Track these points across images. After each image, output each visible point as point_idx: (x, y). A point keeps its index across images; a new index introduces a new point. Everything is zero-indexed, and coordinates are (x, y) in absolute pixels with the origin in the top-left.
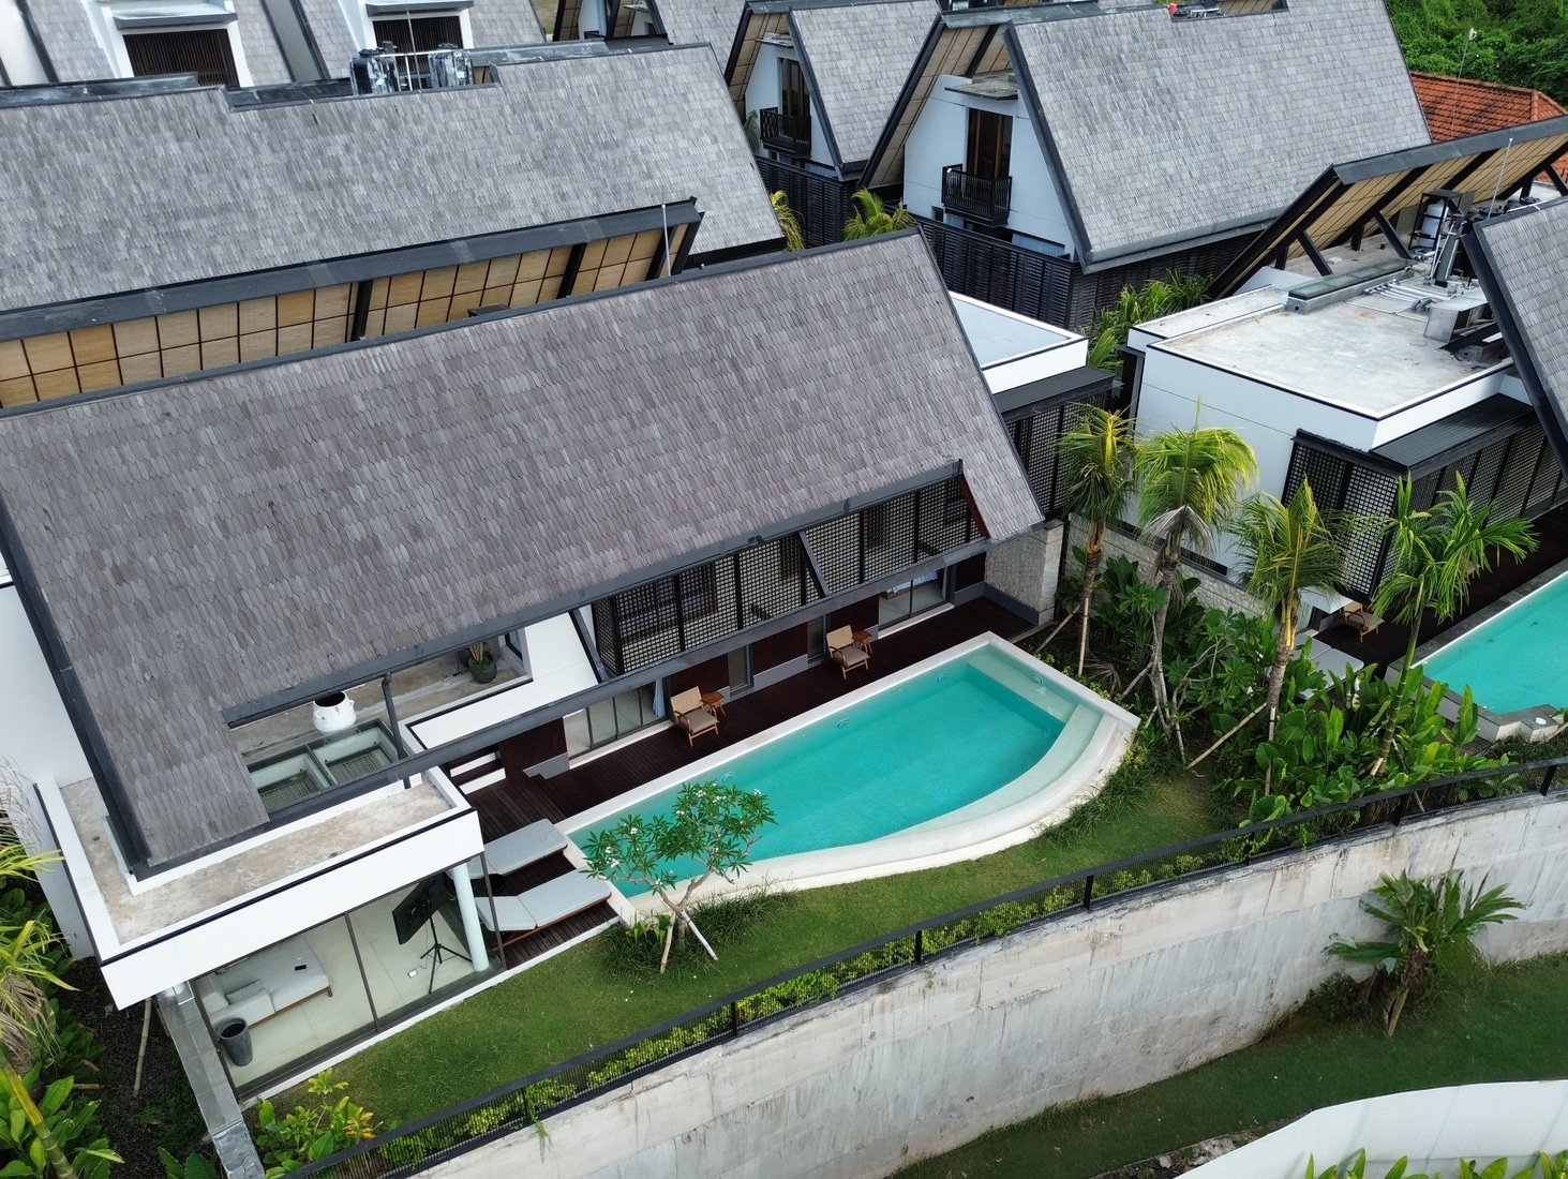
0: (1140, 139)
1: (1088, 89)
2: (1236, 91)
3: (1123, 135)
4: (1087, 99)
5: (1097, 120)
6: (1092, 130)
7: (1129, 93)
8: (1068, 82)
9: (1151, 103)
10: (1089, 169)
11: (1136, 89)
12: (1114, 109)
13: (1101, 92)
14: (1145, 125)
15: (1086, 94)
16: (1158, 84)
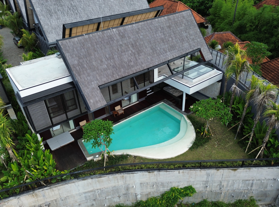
0: (66, 17)
1: (51, 7)
2: (96, 5)
3: (61, 16)
4: (50, 9)
5: (53, 13)
6: (51, 16)
7: (63, 7)
8: (45, 5)
9: (70, 9)
10: (50, 24)
11: (65, 6)
12: (58, 11)
13: (55, 7)
14: (67, 14)
15: (50, 8)
16: (72, 5)
